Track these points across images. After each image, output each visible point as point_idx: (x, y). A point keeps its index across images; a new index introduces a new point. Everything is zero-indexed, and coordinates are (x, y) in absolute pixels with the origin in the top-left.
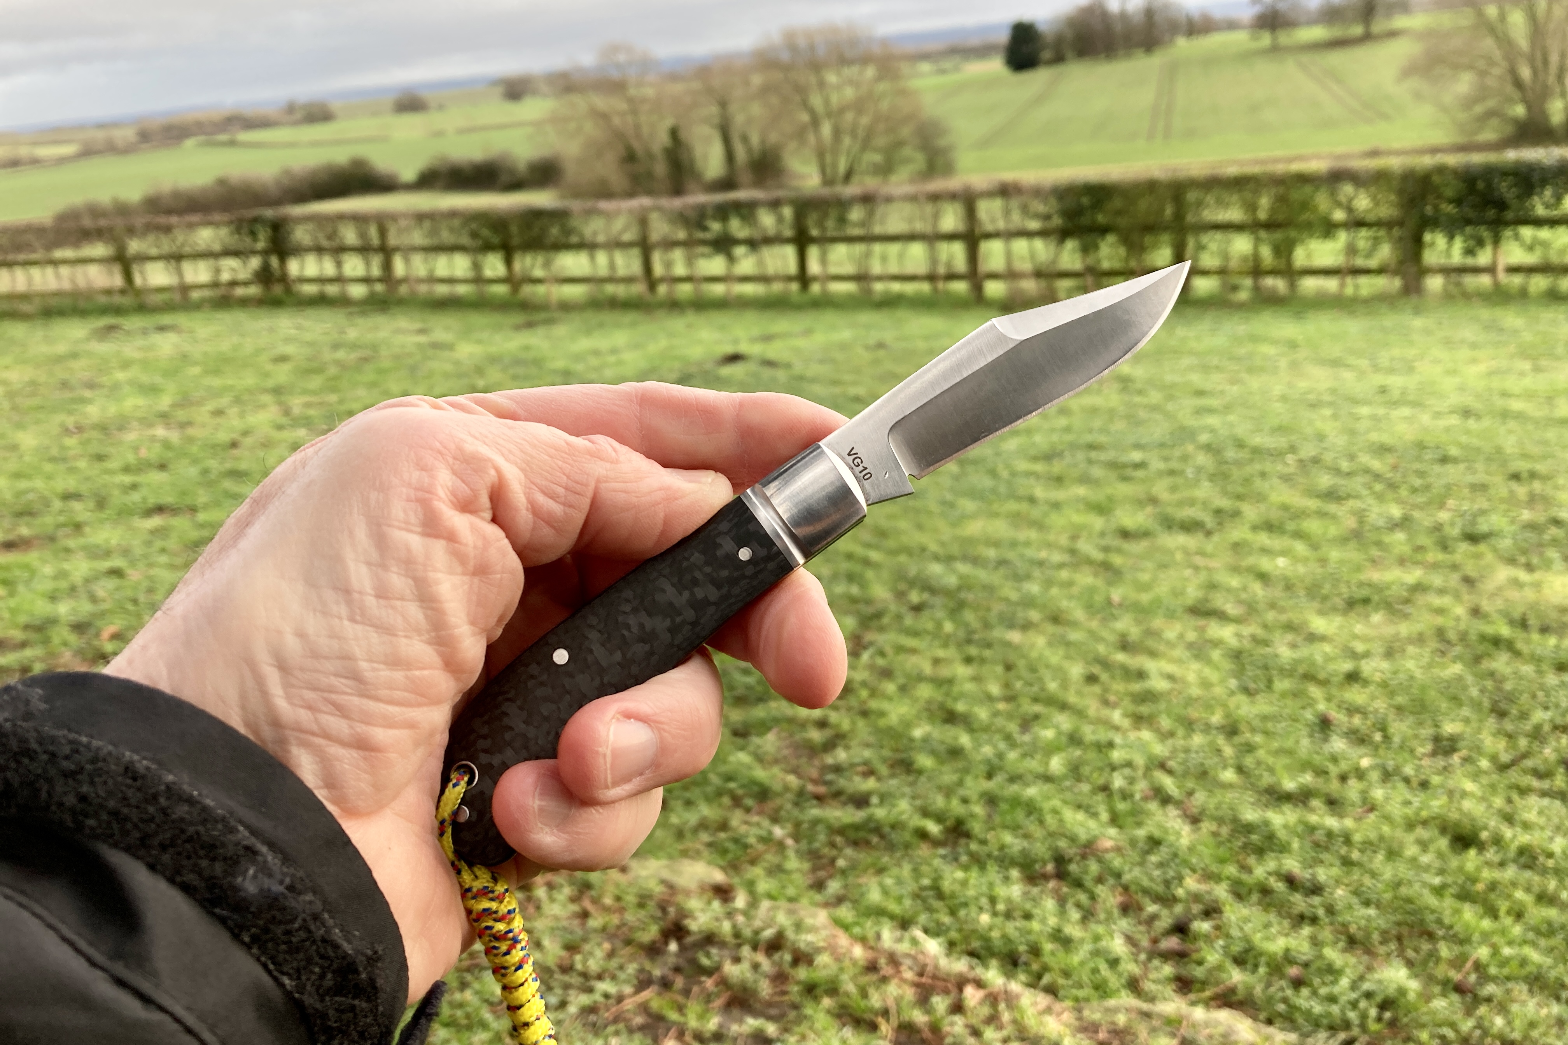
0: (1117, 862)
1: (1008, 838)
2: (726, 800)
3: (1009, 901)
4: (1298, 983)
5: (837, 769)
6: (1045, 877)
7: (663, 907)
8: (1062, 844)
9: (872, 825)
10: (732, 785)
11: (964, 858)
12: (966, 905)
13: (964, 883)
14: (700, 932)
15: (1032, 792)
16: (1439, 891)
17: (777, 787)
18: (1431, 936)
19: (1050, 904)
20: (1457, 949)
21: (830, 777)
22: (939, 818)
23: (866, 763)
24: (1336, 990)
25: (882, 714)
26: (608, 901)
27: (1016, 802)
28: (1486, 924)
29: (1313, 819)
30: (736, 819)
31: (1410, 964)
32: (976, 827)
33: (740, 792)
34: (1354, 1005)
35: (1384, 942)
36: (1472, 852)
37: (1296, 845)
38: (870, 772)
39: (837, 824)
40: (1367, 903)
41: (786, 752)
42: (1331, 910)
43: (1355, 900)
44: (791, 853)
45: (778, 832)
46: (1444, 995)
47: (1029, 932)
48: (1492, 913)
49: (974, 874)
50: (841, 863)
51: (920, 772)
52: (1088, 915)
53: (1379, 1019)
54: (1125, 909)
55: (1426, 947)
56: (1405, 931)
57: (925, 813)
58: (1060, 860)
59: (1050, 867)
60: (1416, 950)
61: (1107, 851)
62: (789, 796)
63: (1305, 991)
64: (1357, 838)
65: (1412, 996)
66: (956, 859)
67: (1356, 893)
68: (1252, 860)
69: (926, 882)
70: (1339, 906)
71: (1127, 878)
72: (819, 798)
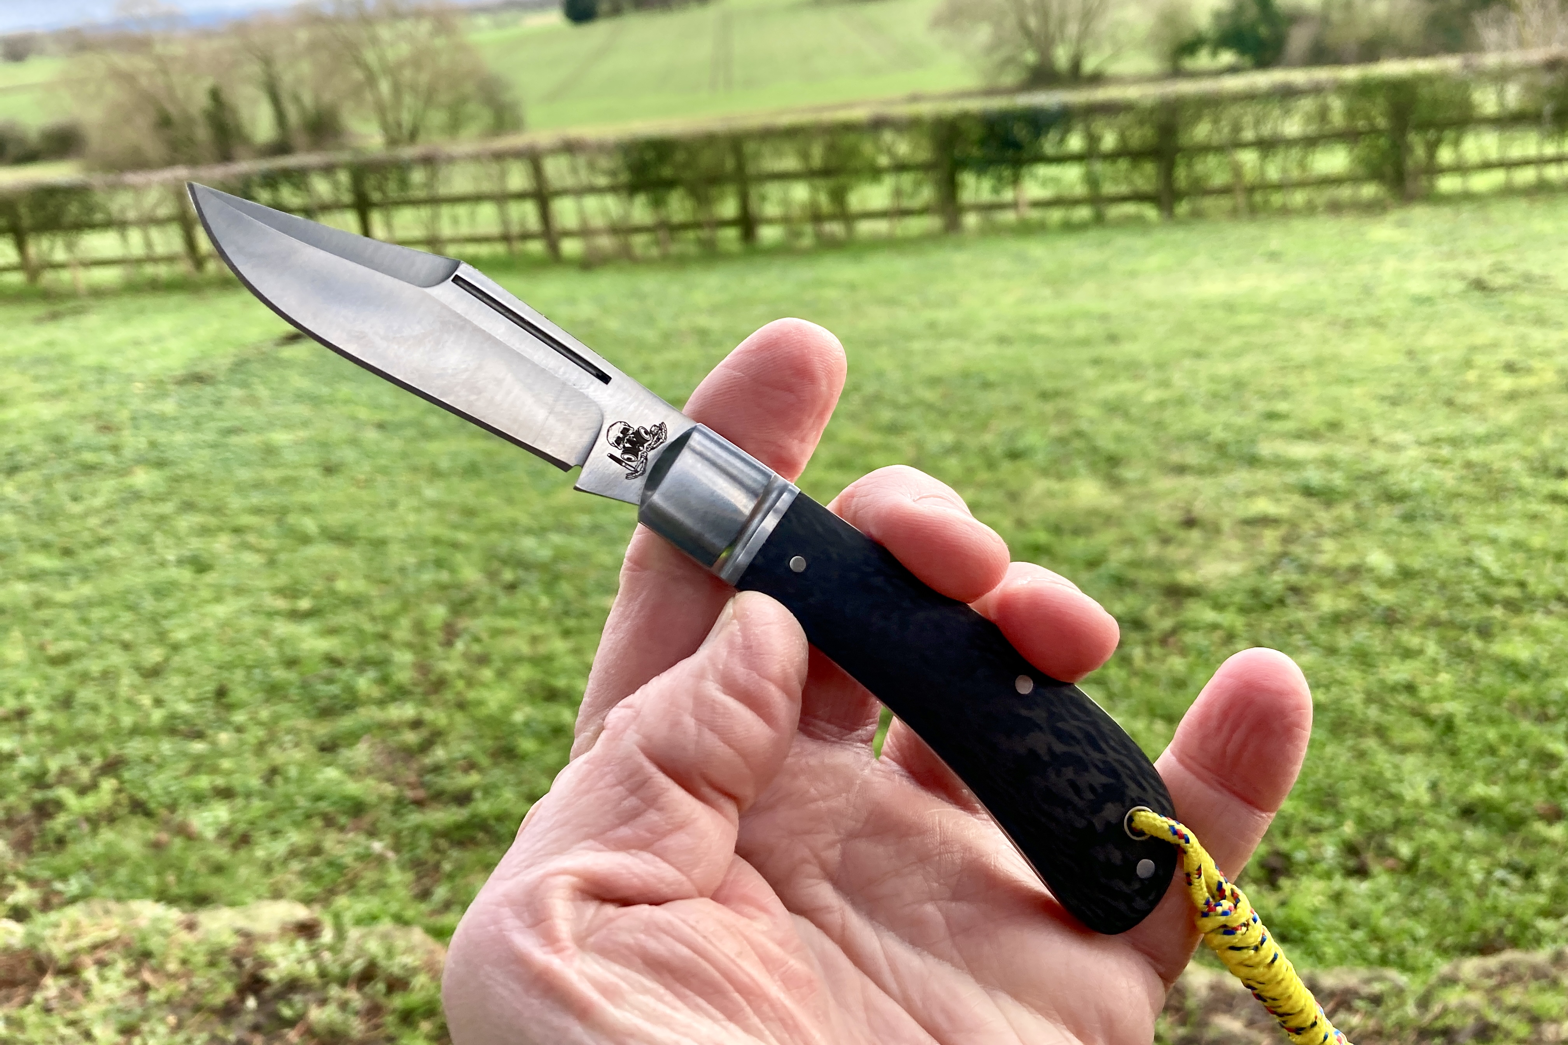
2: (318, 823)
5: (437, 769)
7: (237, 961)
9: (477, 821)
10: (323, 805)
14: (281, 979)
17: (372, 799)
21: (428, 778)
23: (466, 757)
25: (480, 703)
26: (172, 966)
30: (331, 842)
33: (332, 811)
38: (471, 766)
39: (439, 827)
41: (379, 761)
44: (392, 866)
45: (377, 846)
50: (447, 867)
51: (523, 757)
62: (388, 807)
72: (419, 804)
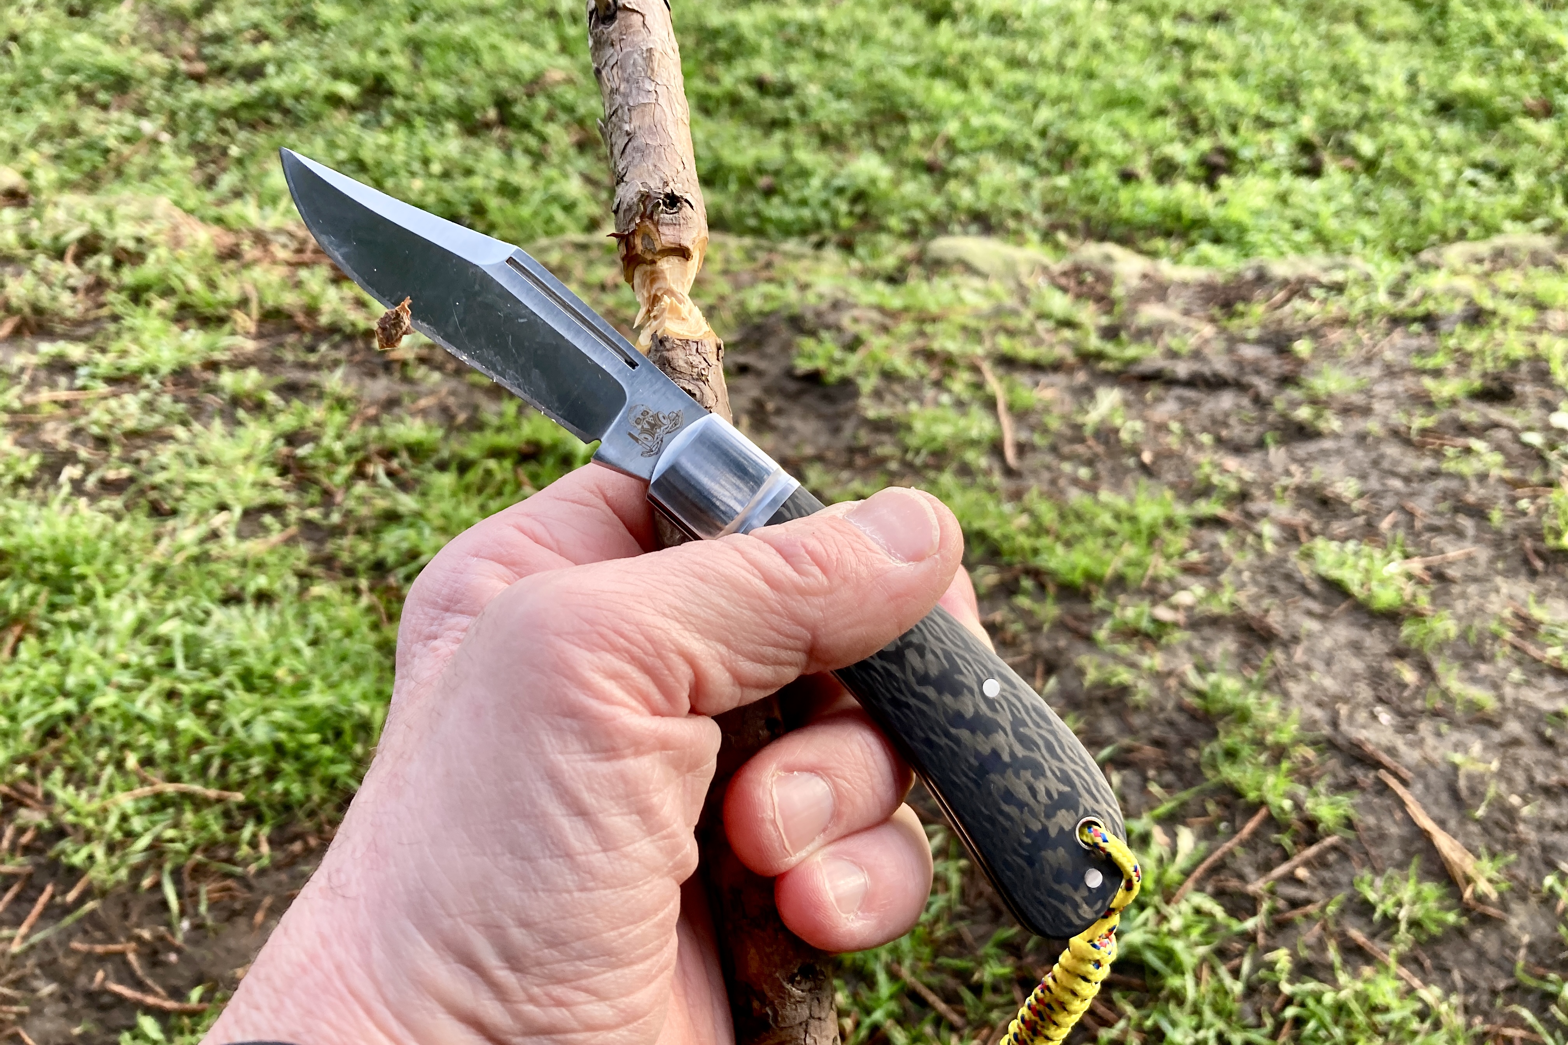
0: (569, 95)
1: (440, 88)
2: (71, 98)
3: (446, 159)
4: (769, 193)
5: (219, 39)
6: (487, 126)
8: (504, 84)
9: (270, 100)
10: (74, 79)
11: (388, 120)
12: (394, 173)
13: (389, 149)
15: (464, 29)
16: (911, 71)
17: (139, 72)
18: (902, 120)
19: (494, 154)
20: (928, 129)
21: (209, 50)
22: (354, 78)
23: (256, 26)
24: (807, 192)
27: (445, 45)
28: (958, 97)
29: (784, 14)
30: (90, 121)
31: (881, 151)
32: (399, 81)
33: (88, 86)
34: (825, 204)
35: (857, 133)
36: (945, 25)
37: (766, 44)
38: (262, 36)
39: (224, 106)
40: (840, 96)
41: (145, 28)
42: (803, 110)
43: (828, 96)
44: (166, 150)
46: (915, 177)
47: (470, 190)
48: (963, 85)
49: (401, 135)
50: (234, 151)
51: (326, 27)
52: (538, 158)
53: (851, 214)
54: (582, 146)
55: (898, 131)
56: (877, 119)
57: (336, 74)
58: (503, 103)
59: (492, 114)
60: (888, 136)
61: (558, 83)
62: (157, 81)
63: (776, 200)
64: (831, 27)
65: (883, 185)
66: (379, 123)
67: (830, 89)
68: (719, 70)
69: (342, 155)
70: (812, 102)
71: (582, 110)
72: (199, 79)
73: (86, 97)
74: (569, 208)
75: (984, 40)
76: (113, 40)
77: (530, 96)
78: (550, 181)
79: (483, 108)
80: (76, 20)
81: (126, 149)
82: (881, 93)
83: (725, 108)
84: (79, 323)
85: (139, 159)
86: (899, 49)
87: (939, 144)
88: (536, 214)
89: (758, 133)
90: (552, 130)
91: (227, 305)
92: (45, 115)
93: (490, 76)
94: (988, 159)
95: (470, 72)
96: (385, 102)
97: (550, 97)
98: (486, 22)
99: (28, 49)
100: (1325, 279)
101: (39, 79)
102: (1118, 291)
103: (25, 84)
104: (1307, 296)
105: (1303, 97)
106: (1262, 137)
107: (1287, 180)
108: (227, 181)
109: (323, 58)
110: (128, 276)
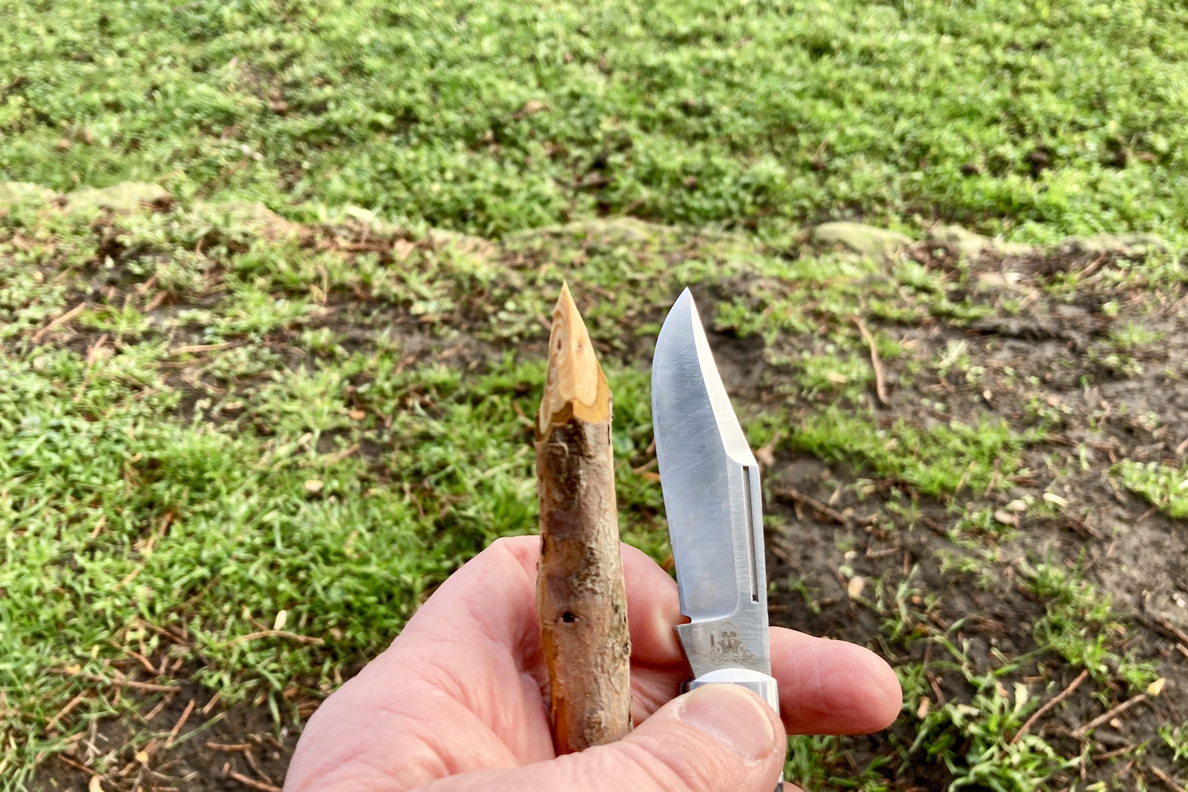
0: (545, 119)
1: (451, 116)
2: (195, 130)
3: (456, 169)
4: (692, 189)
5: (296, 84)
6: (486, 143)
8: (497, 112)
9: (331, 127)
10: (197, 116)
11: (415, 140)
12: (419, 180)
13: (416, 161)
14: (134, 245)
15: (468, 73)
16: (799, 95)
17: (241, 110)
18: (793, 131)
19: (491, 164)
20: (813, 137)
21: (289, 93)
22: (390, 111)
23: (322, 74)
24: (721, 188)
25: (331, 28)
27: (455, 84)
28: (836, 113)
29: (703, 54)
30: (207, 145)
31: (777, 155)
32: (423, 112)
33: (207, 121)
34: (735, 196)
35: (759, 142)
36: (825, 58)
37: (690, 76)
38: (325, 82)
39: (298, 133)
40: (745, 115)
41: (246, 79)
42: (718, 126)
43: (736, 115)
44: (260, 166)
45: (246, 149)
46: (803, 175)
47: (475, 191)
48: (840, 104)
49: (424, 152)
50: (306, 165)
51: (370, 74)
52: (522, 167)
53: (754, 203)
54: (554, 157)
55: (790, 139)
56: (774, 130)
57: (377, 108)
58: (497, 126)
59: (489, 135)
60: (783, 144)
61: (536, 111)
62: (254, 116)
63: (698, 194)
64: (738, 63)
65: (778, 181)
66: (408, 142)
67: (738, 109)
68: (655, 97)
69: (382, 167)
70: (725, 120)
71: (554, 131)
72: (281, 113)
73: (206, 130)
74: (545, 203)
75: (855, 69)
76: (222, 88)
77: (517, 120)
78: (532, 184)
79: (483, 131)
80: (199, 75)
81: (232, 166)
82: (777, 112)
83: (659, 126)
84: (206, 296)
85: (240, 172)
86: (790, 78)
87: (822, 148)
88: (521, 208)
89: (684, 144)
90: (532, 145)
91: (306, 281)
92: (178, 143)
93: (487, 107)
94: (860, 160)
95: (473, 104)
96: (413, 127)
97: (531, 121)
98: (484, 66)
99: (166, 95)
100: (1129, 252)
101: (173, 117)
102: (963, 263)
103: (164, 121)
104: (1114, 267)
105: (1110, 106)
106: (1077, 138)
107: (1096, 170)
108: (302, 186)
109: (367, 96)
110: (238, 261)
